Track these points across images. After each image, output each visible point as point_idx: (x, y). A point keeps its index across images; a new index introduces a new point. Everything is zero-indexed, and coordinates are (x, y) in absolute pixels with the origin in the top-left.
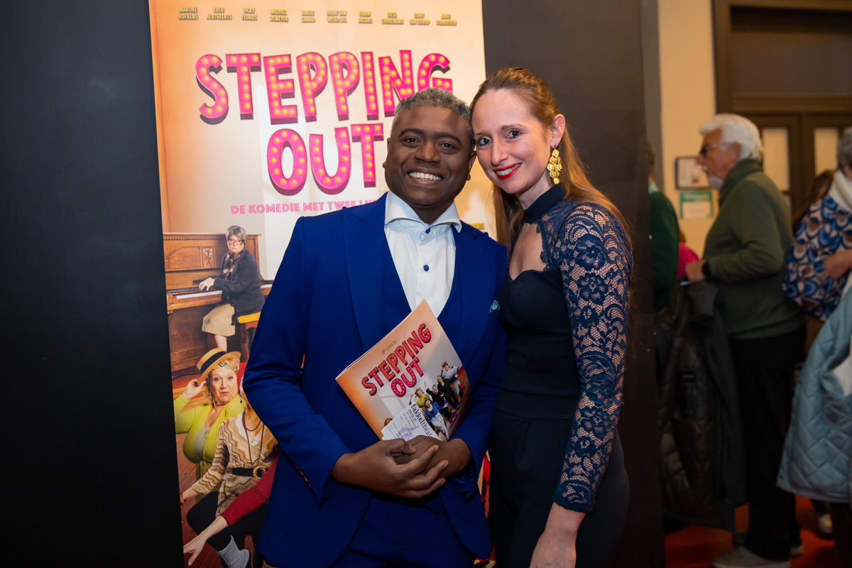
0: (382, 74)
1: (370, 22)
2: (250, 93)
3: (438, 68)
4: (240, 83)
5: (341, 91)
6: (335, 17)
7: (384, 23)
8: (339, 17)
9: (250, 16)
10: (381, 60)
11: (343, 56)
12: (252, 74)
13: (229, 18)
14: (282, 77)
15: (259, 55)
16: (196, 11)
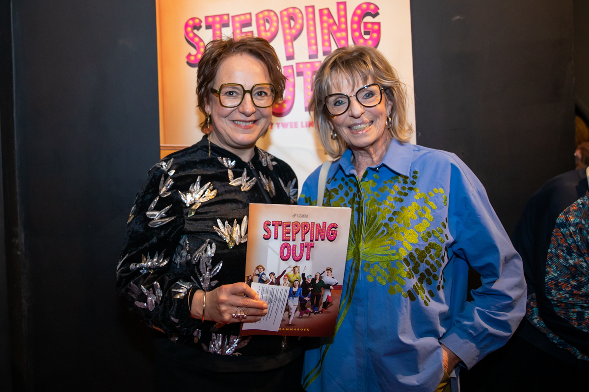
0: (322, 22)
3: (369, 14)
4: (214, 36)
5: (288, 37)
10: (321, 11)
11: (291, 10)
12: (223, 29)
14: (244, 30)
15: (228, 15)
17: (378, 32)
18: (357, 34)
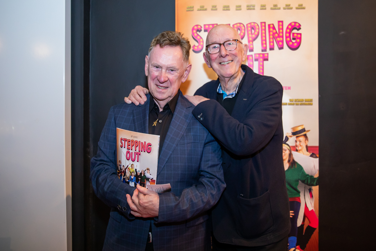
0: (269, 32)
1: (265, 9)
3: (295, 28)
5: (251, 39)
6: (250, 7)
7: (272, 9)
8: (252, 7)
9: (214, 8)
10: (269, 25)
11: (252, 24)
13: (206, 10)
16: (193, 8)
17: (300, 39)
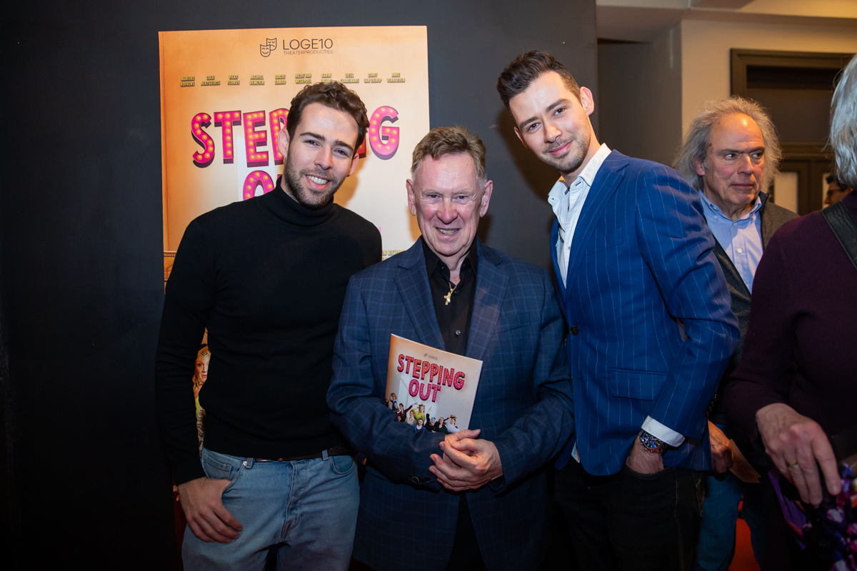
2: (232, 142)
3: (387, 118)
4: (224, 135)
6: (302, 79)
8: (305, 79)
9: (234, 81)
12: (234, 127)
13: (218, 84)
14: (257, 129)
15: (240, 112)
16: (193, 80)
17: (397, 137)
18: (375, 138)
